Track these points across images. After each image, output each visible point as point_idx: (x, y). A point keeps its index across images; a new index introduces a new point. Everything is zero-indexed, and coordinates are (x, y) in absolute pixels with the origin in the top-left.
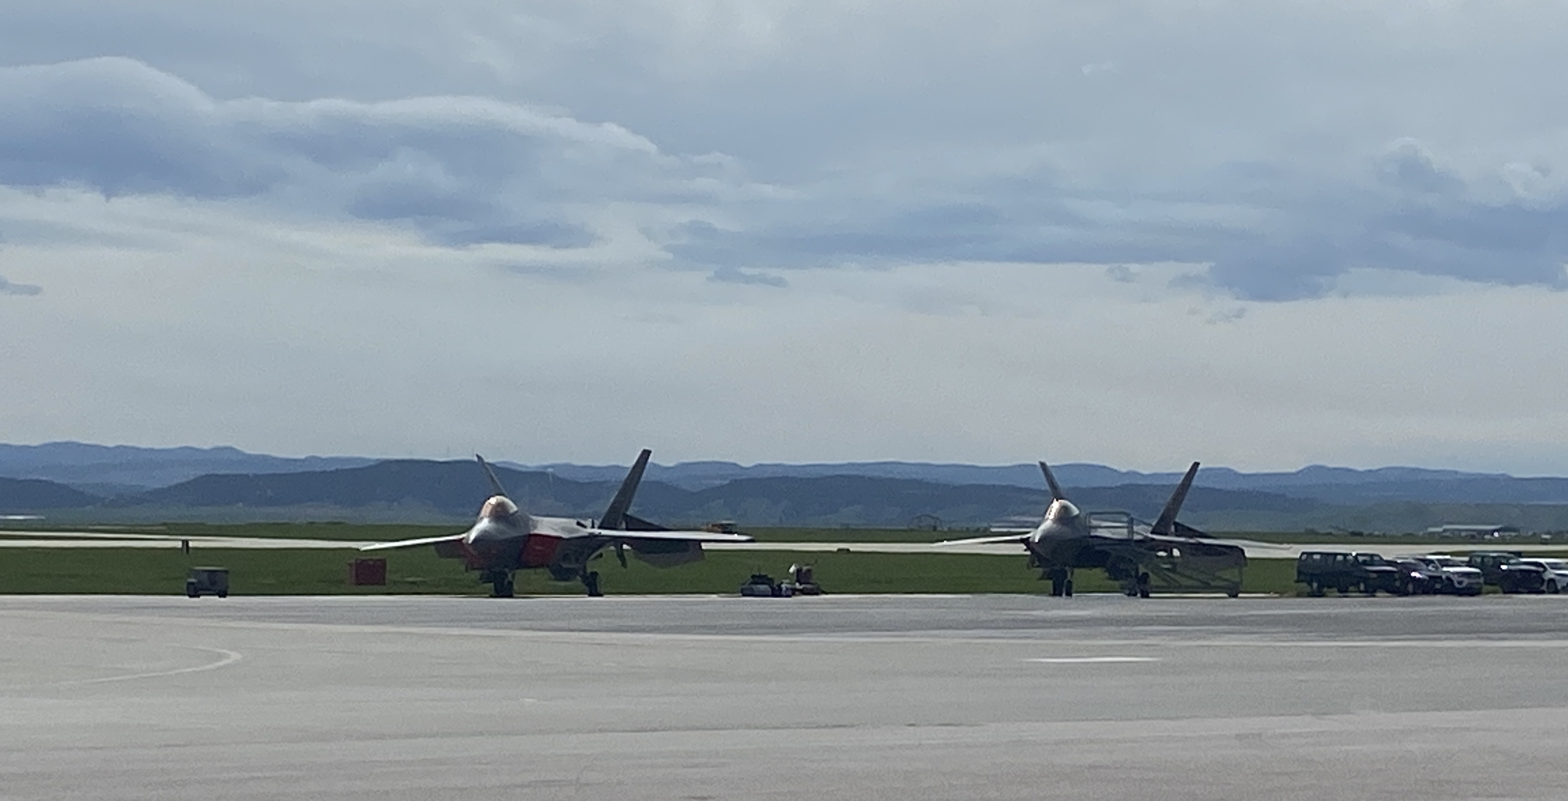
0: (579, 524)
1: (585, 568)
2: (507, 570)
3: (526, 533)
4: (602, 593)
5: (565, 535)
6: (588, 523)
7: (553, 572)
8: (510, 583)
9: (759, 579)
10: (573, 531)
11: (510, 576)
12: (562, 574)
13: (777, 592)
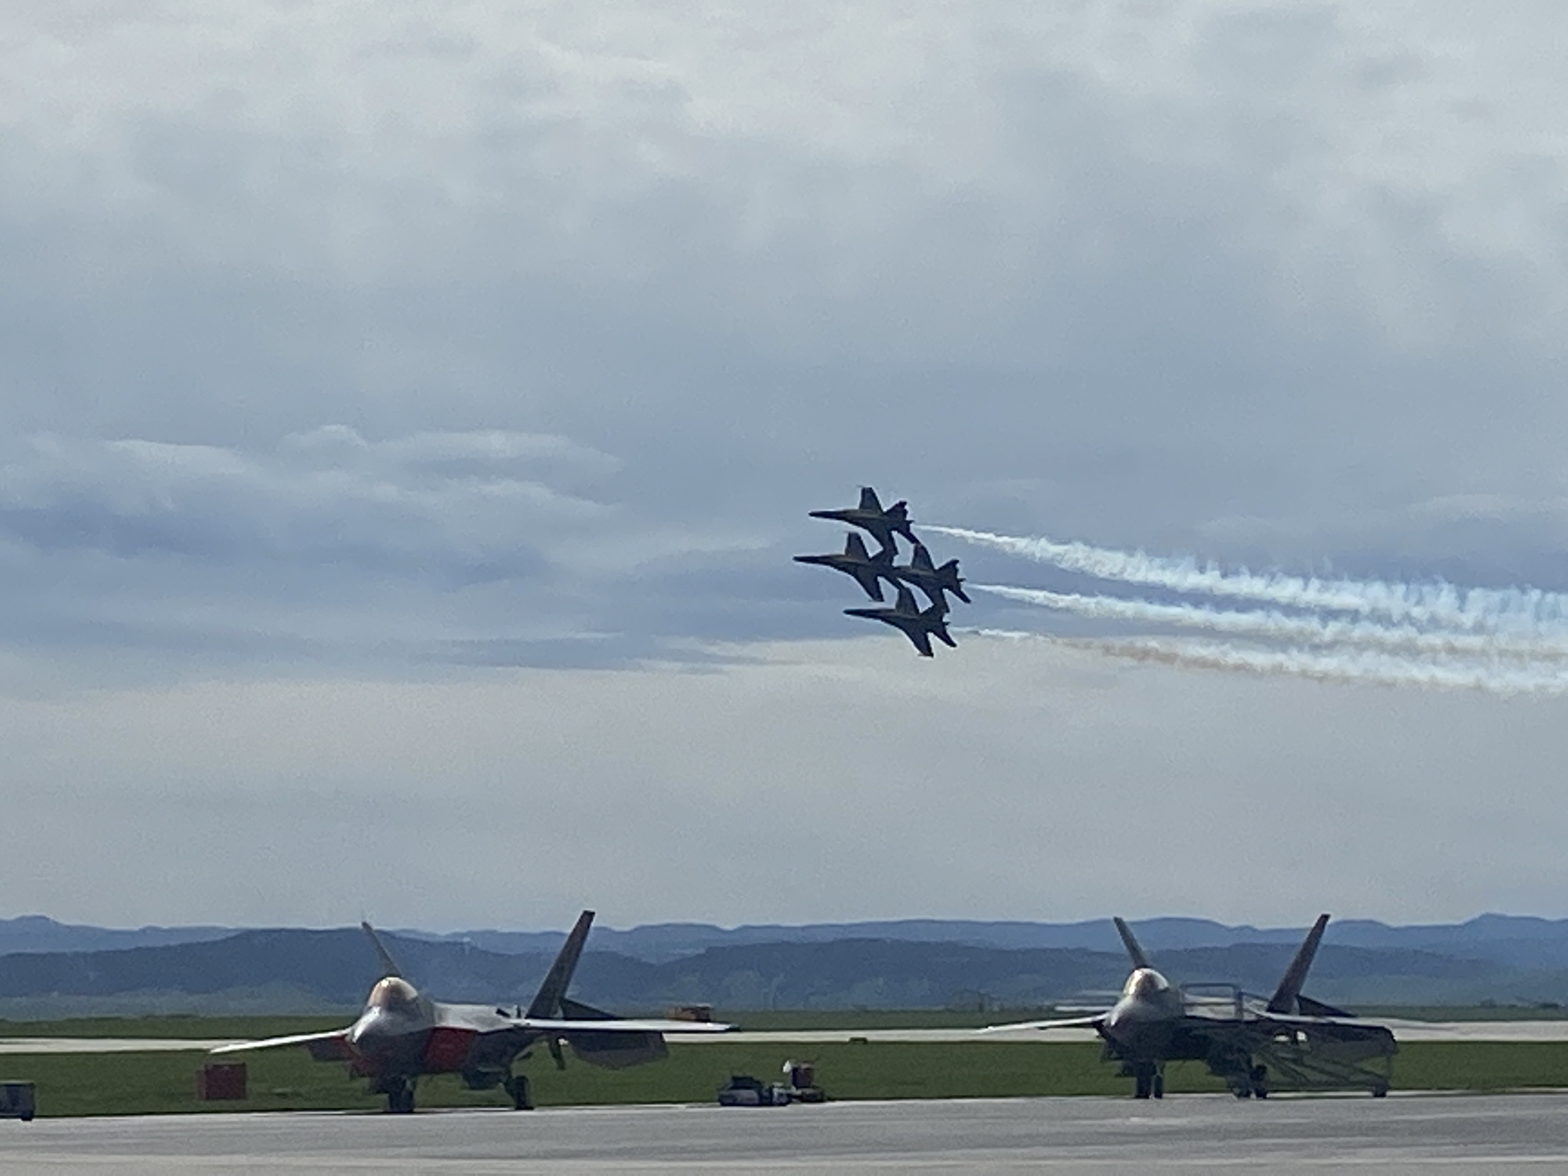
0: (499, 1012)
1: (509, 1072)
2: (404, 1077)
3: (431, 1025)
4: (532, 1104)
5: (482, 1029)
6: (512, 1011)
7: (466, 1078)
8: (411, 1094)
9: (740, 1083)
10: (494, 1022)
11: (408, 1084)
12: (478, 1081)
13: (766, 1101)
